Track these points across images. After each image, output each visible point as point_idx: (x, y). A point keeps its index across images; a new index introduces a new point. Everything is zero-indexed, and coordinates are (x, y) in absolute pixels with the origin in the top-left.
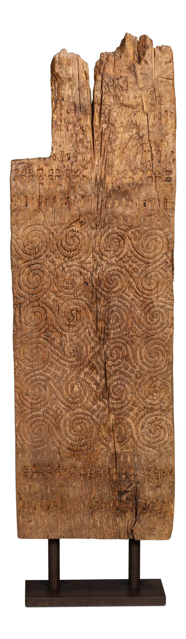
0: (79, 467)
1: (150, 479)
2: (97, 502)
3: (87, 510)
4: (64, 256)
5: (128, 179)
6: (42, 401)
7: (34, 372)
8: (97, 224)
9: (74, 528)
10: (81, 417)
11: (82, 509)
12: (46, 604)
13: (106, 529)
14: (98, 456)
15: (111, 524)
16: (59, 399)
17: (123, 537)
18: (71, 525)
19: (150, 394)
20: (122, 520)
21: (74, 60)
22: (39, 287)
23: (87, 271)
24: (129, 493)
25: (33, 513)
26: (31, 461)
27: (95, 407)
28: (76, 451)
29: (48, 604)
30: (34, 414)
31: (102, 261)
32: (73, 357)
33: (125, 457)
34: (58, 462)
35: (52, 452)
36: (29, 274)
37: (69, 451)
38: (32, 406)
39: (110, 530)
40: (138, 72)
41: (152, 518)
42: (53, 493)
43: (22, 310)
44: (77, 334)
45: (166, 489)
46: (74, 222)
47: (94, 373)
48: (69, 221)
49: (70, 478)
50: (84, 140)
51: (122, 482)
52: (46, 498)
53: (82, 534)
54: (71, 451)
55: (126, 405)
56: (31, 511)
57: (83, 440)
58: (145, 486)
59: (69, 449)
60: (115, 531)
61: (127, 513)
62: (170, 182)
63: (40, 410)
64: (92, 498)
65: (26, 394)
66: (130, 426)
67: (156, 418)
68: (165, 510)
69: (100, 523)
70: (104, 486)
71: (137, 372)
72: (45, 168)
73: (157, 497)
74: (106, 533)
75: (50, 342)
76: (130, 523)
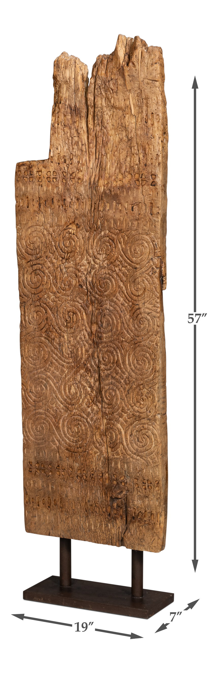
0: (76, 468)
1: (138, 489)
2: (91, 505)
3: (83, 512)
4: (62, 258)
5: (118, 182)
6: (44, 400)
7: (37, 370)
8: (91, 227)
9: (72, 529)
10: (78, 418)
11: (79, 510)
12: (41, 599)
13: (99, 533)
14: (92, 459)
15: (103, 529)
16: (58, 399)
17: (115, 544)
18: (69, 525)
19: (138, 402)
20: (114, 526)
21: (72, 63)
22: (40, 287)
23: (81, 274)
24: (120, 500)
25: (37, 508)
26: (35, 457)
27: (89, 410)
28: (73, 452)
29: (42, 599)
30: (37, 411)
31: (95, 264)
32: (70, 358)
33: (116, 464)
34: (58, 462)
35: (52, 450)
36: (31, 274)
37: (67, 451)
38: (35, 404)
39: (103, 535)
40: (126, 74)
41: (141, 528)
42: (53, 492)
43: (26, 309)
44: (73, 336)
45: (153, 500)
46: (71, 224)
47: (89, 376)
48: (66, 223)
49: (68, 478)
50: (79, 142)
51: (113, 488)
52: (47, 495)
53: (79, 536)
54: (69, 452)
55: (116, 410)
56: (35, 507)
57: (80, 442)
58: (134, 495)
59: (67, 449)
60: (107, 537)
61: (117, 520)
62: (155, 186)
63: (42, 408)
64: (87, 501)
65: (30, 392)
66: (120, 433)
67: (143, 427)
68: (153, 522)
69: (94, 527)
70: (97, 490)
71: (126, 378)
72: (43, 170)
73: (145, 507)
74: (99, 538)
75: (50, 341)
76: (120, 530)
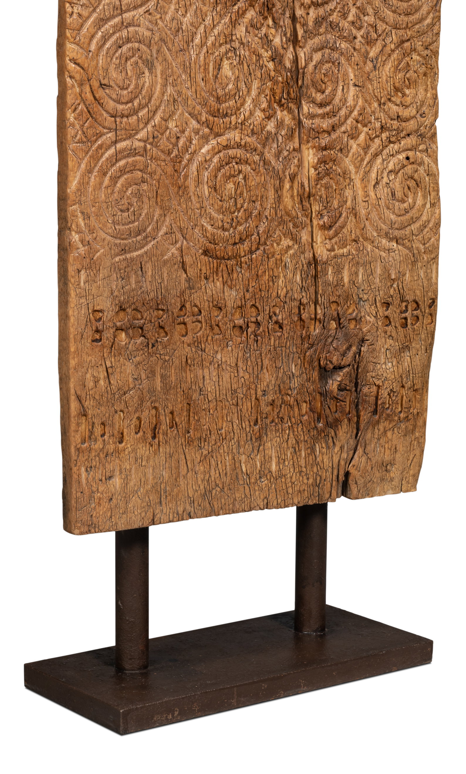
0: (230, 304)
1: (389, 329)
2: (272, 403)
3: (248, 429)
6: (143, 108)
7: (122, 12)
9: (217, 485)
10: (238, 156)
11: (235, 426)
12: (173, 715)
13: (291, 478)
14: (275, 270)
15: (302, 463)
16: (185, 102)
18: (210, 476)
19: (397, 90)
20: (328, 447)
24: (346, 370)
25: (117, 451)
26: (112, 294)
27: (271, 126)
28: (224, 258)
29: (176, 713)
30: (120, 145)
33: (338, 271)
34: (182, 294)
35: (165, 262)
37: (206, 258)
38: (116, 122)
39: (301, 478)
41: (389, 434)
42: (167, 388)
45: (419, 353)
47: (268, 26)
49: (210, 338)
51: (330, 340)
52: (149, 403)
53: (235, 499)
54: (210, 259)
55: (342, 119)
56: (111, 447)
57: (241, 225)
58: (378, 348)
59: (206, 252)
60: (311, 481)
61: (339, 427)
63: (137, 133)
64: (259, 393)
65: (101, 85)
66: (351, 181)
67: (408, 158)
68: (415, 412)
69: (278, 463)
70: (288, 356)
71: (369, 25)
73: (401, 376)
74: (290, 490)
76: (344, 454)
